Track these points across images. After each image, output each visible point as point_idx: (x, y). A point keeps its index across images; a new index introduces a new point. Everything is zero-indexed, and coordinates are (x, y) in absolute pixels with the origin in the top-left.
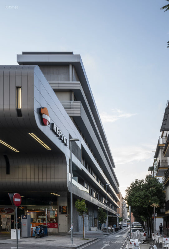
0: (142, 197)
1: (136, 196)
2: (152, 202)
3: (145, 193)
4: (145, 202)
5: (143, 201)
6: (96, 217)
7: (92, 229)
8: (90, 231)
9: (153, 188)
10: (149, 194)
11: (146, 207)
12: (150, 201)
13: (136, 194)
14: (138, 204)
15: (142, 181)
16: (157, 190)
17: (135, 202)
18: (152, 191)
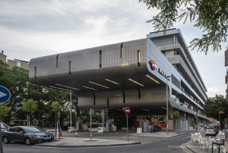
0: (213, 108)
1: (210, 107)
2: (219, 110)
3: (215, 105)
4: (215, 110)
5: (214, 110)
6: (193, 121)
7: (190, 128)
8: (189, 130)
9: (220, 102)
10: (217, 106)
11: (216, 113)
12: (218, 110)
13: (210, 106)
14: (210, 112)
15: (214, 98)
16: (223, 103)
17: (209, 111)
18: (219, 104)
